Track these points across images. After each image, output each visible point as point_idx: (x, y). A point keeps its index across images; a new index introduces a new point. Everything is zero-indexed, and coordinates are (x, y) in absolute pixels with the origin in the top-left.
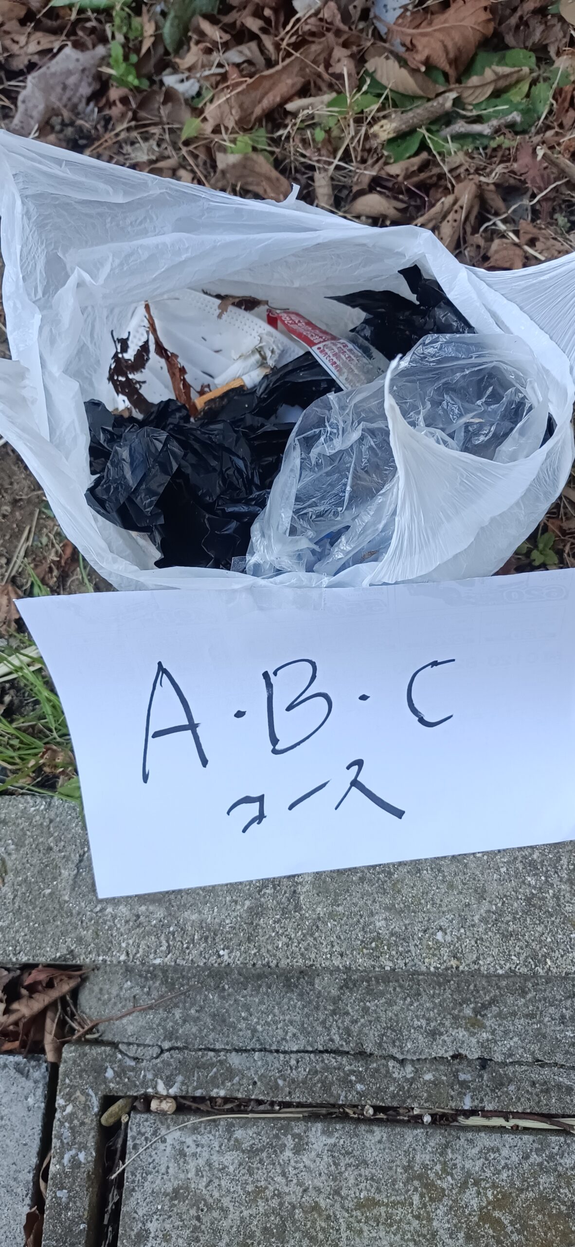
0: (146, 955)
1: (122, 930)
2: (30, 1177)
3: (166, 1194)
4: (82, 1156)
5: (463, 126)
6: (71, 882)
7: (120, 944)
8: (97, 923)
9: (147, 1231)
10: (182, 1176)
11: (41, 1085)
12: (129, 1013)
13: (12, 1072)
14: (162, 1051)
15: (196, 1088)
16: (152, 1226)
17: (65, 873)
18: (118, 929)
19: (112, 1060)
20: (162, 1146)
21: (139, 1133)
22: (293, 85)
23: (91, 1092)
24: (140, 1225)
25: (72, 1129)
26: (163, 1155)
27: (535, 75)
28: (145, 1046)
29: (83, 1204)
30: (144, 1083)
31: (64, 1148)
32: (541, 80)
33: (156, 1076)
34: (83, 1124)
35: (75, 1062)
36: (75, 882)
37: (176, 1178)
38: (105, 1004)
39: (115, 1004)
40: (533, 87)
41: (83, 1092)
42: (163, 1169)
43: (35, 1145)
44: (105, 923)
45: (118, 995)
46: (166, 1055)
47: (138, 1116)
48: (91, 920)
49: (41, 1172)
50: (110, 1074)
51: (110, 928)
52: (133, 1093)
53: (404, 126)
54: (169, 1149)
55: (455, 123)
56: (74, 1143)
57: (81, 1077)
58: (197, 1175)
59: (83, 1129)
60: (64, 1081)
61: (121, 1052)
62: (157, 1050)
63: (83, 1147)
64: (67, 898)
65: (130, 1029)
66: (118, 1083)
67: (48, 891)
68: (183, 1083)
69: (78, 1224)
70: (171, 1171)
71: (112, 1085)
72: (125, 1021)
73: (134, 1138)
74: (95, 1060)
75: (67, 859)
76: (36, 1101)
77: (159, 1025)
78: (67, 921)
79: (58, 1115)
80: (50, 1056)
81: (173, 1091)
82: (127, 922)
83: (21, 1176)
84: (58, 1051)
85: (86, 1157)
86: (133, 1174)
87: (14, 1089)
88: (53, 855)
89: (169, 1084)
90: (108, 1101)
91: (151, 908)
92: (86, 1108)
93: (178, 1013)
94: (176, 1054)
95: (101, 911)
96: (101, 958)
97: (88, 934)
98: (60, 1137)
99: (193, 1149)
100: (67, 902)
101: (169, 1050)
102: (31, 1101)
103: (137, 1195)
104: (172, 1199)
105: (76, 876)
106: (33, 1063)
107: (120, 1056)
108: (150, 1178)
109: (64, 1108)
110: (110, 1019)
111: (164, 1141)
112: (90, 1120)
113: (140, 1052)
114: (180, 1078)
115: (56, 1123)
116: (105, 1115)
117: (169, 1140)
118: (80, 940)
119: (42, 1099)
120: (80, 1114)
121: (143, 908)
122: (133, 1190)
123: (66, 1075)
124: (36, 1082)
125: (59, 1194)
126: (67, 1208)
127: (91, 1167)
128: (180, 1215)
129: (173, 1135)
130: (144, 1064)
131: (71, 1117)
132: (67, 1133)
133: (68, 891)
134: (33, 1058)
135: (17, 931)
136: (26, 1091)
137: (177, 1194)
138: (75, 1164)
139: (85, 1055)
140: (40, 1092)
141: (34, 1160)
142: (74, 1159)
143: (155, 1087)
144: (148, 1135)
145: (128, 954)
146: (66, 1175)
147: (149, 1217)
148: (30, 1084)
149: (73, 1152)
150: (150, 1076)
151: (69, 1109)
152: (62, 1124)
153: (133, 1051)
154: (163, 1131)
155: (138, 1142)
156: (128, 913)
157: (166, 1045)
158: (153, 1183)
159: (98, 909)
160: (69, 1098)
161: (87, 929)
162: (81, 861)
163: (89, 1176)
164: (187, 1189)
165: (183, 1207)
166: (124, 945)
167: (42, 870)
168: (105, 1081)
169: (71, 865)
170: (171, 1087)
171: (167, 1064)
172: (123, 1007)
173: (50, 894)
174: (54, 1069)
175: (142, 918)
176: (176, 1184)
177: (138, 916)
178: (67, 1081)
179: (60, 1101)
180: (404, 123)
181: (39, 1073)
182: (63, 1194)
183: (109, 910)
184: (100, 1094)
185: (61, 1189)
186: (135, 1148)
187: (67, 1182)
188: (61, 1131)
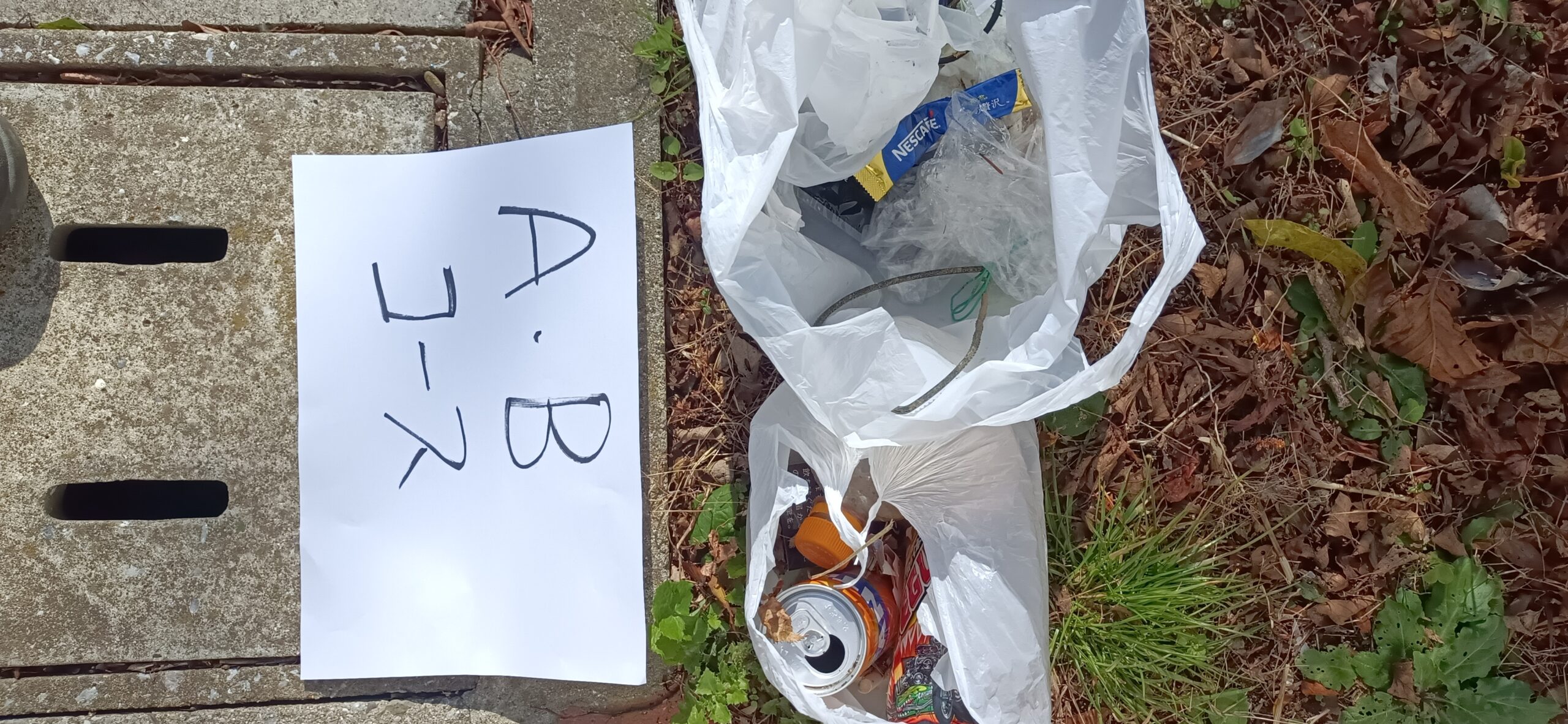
0: (540, 95)
1: (557, 75)
2: (389, 22)
3: (381, 123)
4: (403, 59)
6: (591, 32)
7: (547, 73)
8: (562, 54)
9: (355, 111)
10: (394, 133)
11: (451, 23)
12: (505, 87)
14: (477, 114)
15: (453, 141)
16: (360, 113)
17: (598, 27)
18: (558, 72)
19: (470, 76)
20: (412, 118)
21: (421, 100)
23: (447, 62)
24: (360, 105)
25: (421, 50)
26: (406, 119)
28: (481, 101)
29: (372, 63)
30: (455, 102)
31: (408, 45)
33: (460, 110)
34: (425, 58)
35: (467, 48)
36: (591, 35)
37: (392, 130)
38: (511, 68)
39: (511, 75)
41: (446, 56)
42: (397, 119)
43: (409, 23)
44: (562, 61)
45: (518, 77)
46: (475, 117)
47: (432, 99)
48: (564, 50)
49: (391, 30)
50: (460, 75)
51: (558, 65)
52: (448, 95)
54: (411, 123)
56: (411, 52)
57: (457, 53)
59: (421, 58)
60: (451, 41)
61: (476, 83)
62: (478, 109)
63: (409, 59)
64: (579, 30)
65: (492, 89)
66: (454, 82)
67: (584, 15)
68: (456, 131)
69: (358, 60)
70: (396, 126)
71: (452, 77)
72: (498, 84)
73: (417, 96)
74: (469, 63)
75: (609, 27)
76: (441, 22)
77: (497, 110)
78: (562, 32)
79: (430, 38)
80: (471, 28)
81: (450, 123)
82: (563, 78)
83: (387, 14)
84: (474, 33)
85: (403, 62)
86: (393, 97)
88: (611, 16)
89: (456, 120)
90: (441, 76)
91: (574, 96)
92: (435, 60)
93: (506, 123)
94: (476, 124)
95: (571, 57)
96: (536, 61)
97: (553, 49)
98: (415, 41)
99: (412, 140)
100: (576, 30)
101: (479, 119)
102: (440, 17)
103: (379, 102)
104: (378, 127)
105: (596, 36)
106: (466, 15)
107: (473, 82)
108: (391, 110)
109: (435, 42)
110: (499, 73)
111: (416, 119)
112: (428, 63)
113: (475, 97)
114: (460, 128)
115: (424, 37)
116: (432, 74)
117: (416, 123)
118: (549, 43)
119: (441, 25)
120: (431, 55)
121: (574, 89)
122: (382, 98)
123: (457, 42)
124: (454, 19)
125: (377, 44)
126: (368, 51)
127: (395, 65)
128: (368, 134)
129: (420, 125)
130: (468, 101)
131: (429, 48)
132: (417, 46)
133: (584, 30)
134: (469, 14)
136: (446, 13)
137: (381, 130)
138: (398, 54)
139: (473, 55)
140: (446, 24)
141: (399, 24)
142: (400, 53)
143: (452, 110)
144: (420, 107)
145: (540, 80)
146: (389, 49)
147: (366, 111)
148: (451, 15)
149: (405, 52)
150: (460, 106)
151: (434, 47)
152: (423, 42)
153: (477, 91)
154: (422, 118)
155: (415, 99)
156: (570, 78)
157: (482, 116)
158: (388, 113)
159: (572, 55)
160: (442, 46)
161: (557, 48)
162: (608, 38)
163: (390, 65)
164: (385, 137)
165: (373, 136)
166: (547, 76)
167: (600, 9)
168: (455, 72)
169: (604, 31)
170: (454, 122)
171: (469, 118)
172: (509, 82)
175: (566, 89)
176: (388, 129)
177: (568, 86)
178: (454, 43)
179: (439, 39)
181: (459, 22)
182: (377, 47)
183: (572, 64)
184: (445, 69)
185: (381, 46)
186: (411, 98)
187: (385, 49)
188: (419, 42)
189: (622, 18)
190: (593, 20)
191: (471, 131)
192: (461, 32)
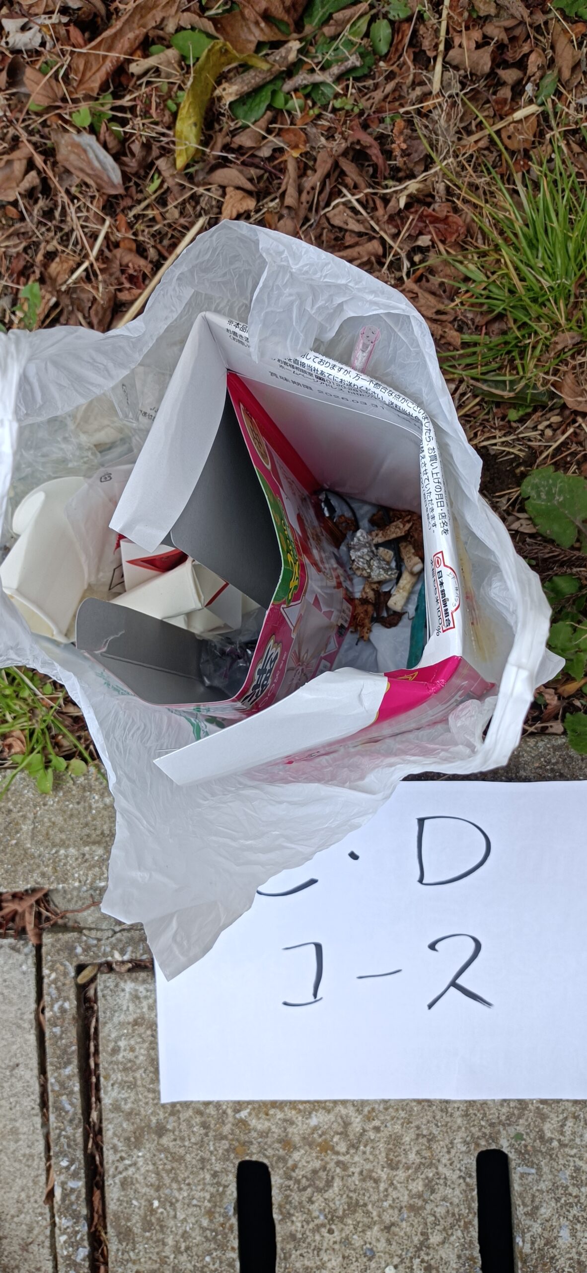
2: (32, 1016)
3: (129, 1023)
4: (67, 1005)
5: (305, 79)
6: (30, 834)
7: (73, 875)
8: (54, 862)
9: (119, 1048)
10: (139, 1011)
11: (30, 957)
12: (88, 907)
13: (8, 950)
14: (115, 933)
15: (142, 955)
16: (122, 1044)
17: (25, 828)
18: (71, 865)
19: (79, 940)
20: (122, 994)
21: (105, 986)
23: (67, 963)
24: (113, 1044)
25: (57, 988)
26: (124, 999)
28: (102, 930)
29: (73, 1034)
30: (105, 954)
31: (53, 1001)
33: (112, 949)
34: (64, 984)
35: (53, 945)
36: (33, 833)
37: (135, 1012)
38: (69, 901)
39: (77, 902)
41: (62, 964)
42: (125, 1008)
43: (33, 995)
44: (60, 861)
45: (78, 896)
46: (118, 935)
47: (104, 976)
48: (49, 859)
49: (40, 1010)
50: (79, 950)
51: (65, 864)
52: (99, 961)
53: (246, 88)
54: (127, 995)
56: (60, 997)
57: (59, 954)
58: (149, 1009)
59: (66, 988)
60: (47, 959)
61: (85, 935)
62: (110, 933)
63: (66, 999)
64: (29, 846)
65: (90, 919)
66: (86, 956)
67: (14, 842)
68: (132, 952)
69: (70, 1047)
70: (131, 1009)
71: (82, 957)
72: (85, 913)
73: (102, 991)
74: (67, 942)
75: (24, 817)
76: (29, 967)
78: (32, 862)
79: (46, 981)
80: (33, 940)
81: (126, 958)
82: (77, 859)
83: (25, 1017)
84: (39, 936)
85: (71, 1005)
86: (104, 1013)
87: (10, 961)
88: (13, 815)
89: (122, 952)
90: (80, 968)
91: (94, 848)
92: (65, 974)
94: (125, 934)
95: (56, 852)
96: (61, 886)
97: (49, 870)
98: (49, 994)
99: (144, 993)
100: (29, 848)
101: (120, 931)
102: (24, 968)
103: (109, 1025)
104: (133, 1026)
105: (33, 829)
106: (22, 942)
107: (84, 938)
108: (117, 1014)
109: (49, 976)
110: (73, 911)
111: (123, 990)
112: (69, 981)
113: (99, 935)
114: (130, 949)
115: (45, 986)
116: (80, 977)
117: (127, 990)
118: (43, 875)
119: (33, 966)
120: (62, 978)
121: (87, 848)
122: (106, 1023)
123: (48, 954)
124: (26, 955)
125: (54, 1030)
126: (61, 1038)
127: (74, 1011)
128: (140, 1036)
129: (129, 986)
130: (103, 942)
131: (55, 981)
132: (54, 992)
133: (29, 841)
134: (21, 939)
136: (20, 962)
137: (136, 1023)
138: (63, 1010)
139: (59, 939)
140: (31, 961)
141: (33, 1006)
142: (62, 1007)
143: (112, 956)
144: (112, 987)
145: (80, 882)
146: (58, 1018)
147: (119, 1038)
148: (21, 957)
149: (60, 1003)
150: (108, 949)
151: (53, 976)
152: (49, 985)
153: (93, 934)
154: (122, 984)
155: (105, 992)
156: (76, 853)
157: (118, 929)
158: (119, 1017)
159: (54, 851)
160: (52, 969)
161: (47, 866)
162: (35, 818)
163: (74, 1018)
164: (143, 1018)
165: (141, 1030)
166: (76, 875)
167: (7, 826)
168: (76, 955)
169: (29, 822)
170: (124, 955)
171: (120, 940)
172: (83, 904)
173: (16, 844)
175: (87, 856)
176: (135, 1016)
177: (84, 855)
178: (49, 958)
179: (45, 972)
180: (247, 84)
181: (29, 949)
182: (57, 1030)
183: (62, 852)
184: (75, 964)
185: (56, 1026)
186: (104, 996)
187: (59, 1022)
188: (50, 991)
189: (15, 804)
190: (17, 832)
191: (131, 939)
192: (39, 948)
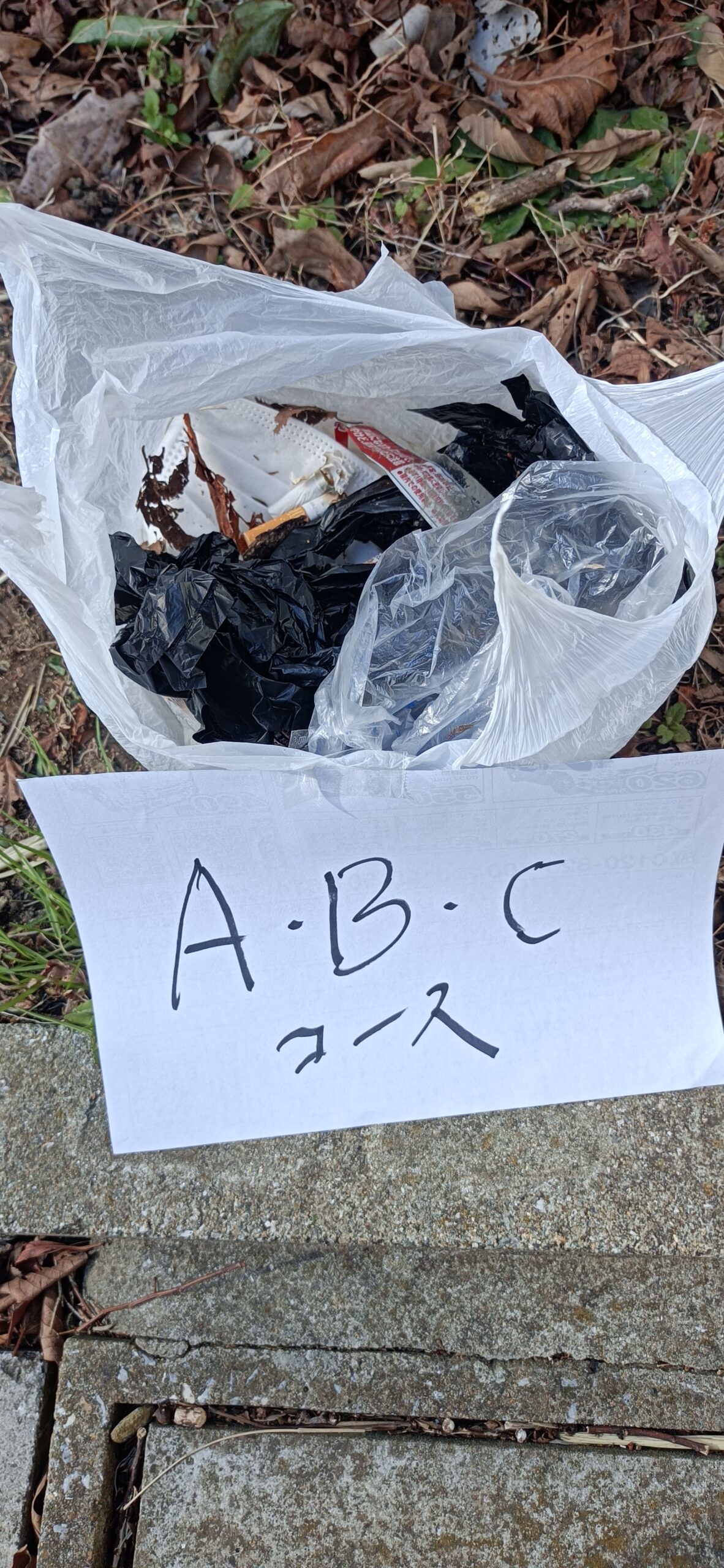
0: (173, 1225)
1: (143, 1194)
2: (19, 1507)
3: (192, 1530)
4: (86, 1481)
5: (577, 201)
6: (79, 1133)
7: (139, 1211)
8: (111, 1185)
10: (213, 1506)
11: (35, 1390)
12: (149, 1300)
14: (190, 1348)
15: (231, 1396)
17: (72, 1121)
18: (138, 1193)
19: (126, 1357)
20: (187, 1469)
21: (159, 1451)
22: (370, 146)
23: (99, 1399)
25: (74, 1446)
26: (189, 1479)
27: (667, 140)
28: (169, 1341)
29: (87, 1542)
30: (167, 1389)
31: (64, 1470)
32: (675, 145)
33: (181, 1379)
34: (88, 1439)
35: (79, 1360)
36: (84, 1133)
37: (205, 1509)
38: (118, 1287)
39: (131, 1287)
40: (665, 155)
41: (89, 1399)
42: (189, 1498)
43: (26, 1466)
44: (121, 1184)
45: (135, 1276)
46: (195, 1353)
47: (158, 1430)
48: (103, 1181)
49: (34, 1501)
50: (123, 1376)
51: (128, 1191)
52: (152, 1400)
53: (505, 200)
54: (196, 1472)
55: (568, 197)
56: (76, 1463)
57: (87, 1380)
58: (231, 1505)
59: (89, 1446)
60: (65, 1384)
61: (138, 1349)
62: (183, 1347)
63: (88, 1469)
64: (73, 1153)
65: (150, 1319)
66: (134, 1388)
67: (50, 1144)
68: (215, 1389)
70: (199, 1500)
71: (126, 1391)
72: (143, 1309)
73: (153, 1458)
74: (105, 1358)
75: (75, 1103)
76: (29, 1410)
77: (187, 1314)
78: (74, 1182)
79: (57, 1428)
80: (47, 1353)
81: (202, 1399)
82: (149, 1184)
83: (7, 1506)
84: (58, 1347)
85: (93, 1481)
86: (151, 1503)
88: (57, 1099)
89: (198, 1390)
90: (120, 1410)
91: (180, 1167)
92: (93, 1419)
93: (210, 1300)
94: (207, 1352)
95: (116, 1170)
96: (115, 1229)
97: (100, 1200)
98: (59, 1456)
99: (227, 1471)
100: (72, 1158)
101: (199, 1346)
102: (22, 1410)
103: (156, 1530)
104: (199, 1536)
105: (85, 1125)
106: (26, 1362)
107: (136, 1354)
108: (171, 1508)
109: (64, 1419)
110: (124, 1307)
111: (190, 1461)
112: (97, 1435)
113: (162, 1349)
114: (211, 1382)
115: (54, 1439)
116: (117, 1428)
117: (197, 1460)
118: (89, 1206)
119: (36, 1408)
120: (85, 1427)
121: (170, 1167)
122: (151, 1524)
123: (68, 1378)
124: (29, 1386)
125: (56, 1529)
126: (66, 1547)
127: (97, 1495)
128: (210, 1557)
129: (202, 1455)
130: (167, 1364)
131: (74, 1430)
132: (68, 1452)
133: (75, 1145)
134: (25, 1356)
135: (10, 1195)
136: (16, 1397)
137: (204, 1530)
138: (78, 1490)
139: (93, 1352)
140: (34, 1398)
141: (25, 1486)
142: (76, 1485)
143: (180, 1394)
144: (171, 1454)
145: (149, 1225)
146: (66, 1505)
147: (169, 1558)
148: (21, 1389)
149: (75, 1475)
150: (174, 1379)
151: (71, 1420)
152: (62, 1440)
153: (152, 1347)
154: (190, 1450)
155: (157, 1463)
156: (151, 1173)
157: (195, 1340)
158: (176, 1515)
159: (113, 1167)
160: (71, 1407)
161: (99, 1192)
162: (92, 1106)
163: (94, 1506)
164: (219, 1522)
165: (213, 1546)
166: (145, 1213)
167: (43, 1117)
168: (117, 1384)
169: (79, 1112)
170: (200, 1393)
171: (195, 1364)
172: (142, 1291)
173: (52, 1148)
174: (51, 1370)
175: (168, 1180)
176: (205, 1516)
177: (163, 1177)
178: (69, 1385)
179: (59, 1411)
180: (506, 196)
181: (33, 1375)
182: (60, 1529)
183: (127, 1168)
184: (111, 1402)
185: (60, 1522)
186: (154, 1469)
187: (67, 1513)
188: (60, 1448)
189: (63, 1081)
190: (58, 1128)
191: (215, 1363)
